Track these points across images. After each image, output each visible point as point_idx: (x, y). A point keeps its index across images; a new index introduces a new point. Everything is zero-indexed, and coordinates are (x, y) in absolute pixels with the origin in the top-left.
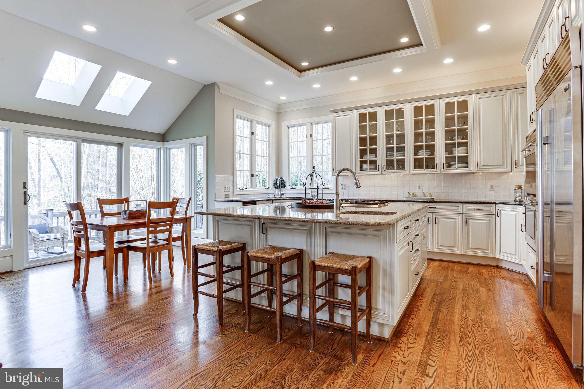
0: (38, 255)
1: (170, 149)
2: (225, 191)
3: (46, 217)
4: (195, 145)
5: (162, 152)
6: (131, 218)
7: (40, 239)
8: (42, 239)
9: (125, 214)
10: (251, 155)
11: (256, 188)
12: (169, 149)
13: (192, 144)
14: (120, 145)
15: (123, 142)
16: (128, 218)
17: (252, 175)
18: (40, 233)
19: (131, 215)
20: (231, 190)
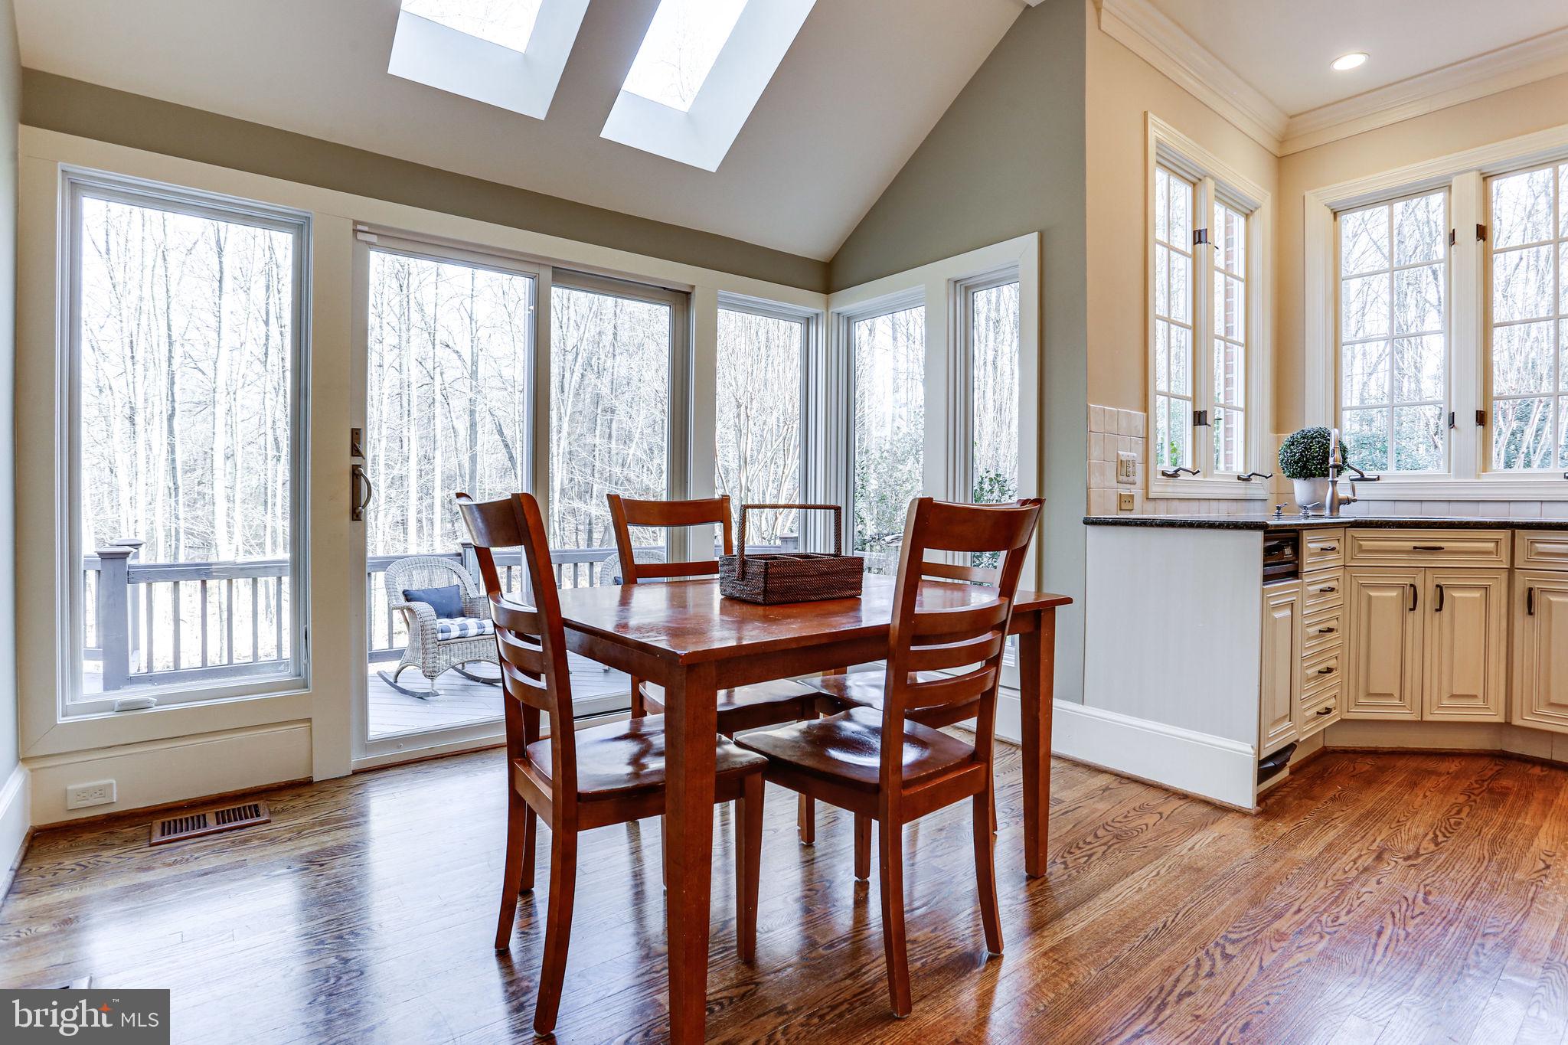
0: (433, 685)
1: (852, 322)
2: (1121, 478)
3: (463, 568)
4: (967, 288)
5: (820, 334)
6: (776, 598)
7: (440, 636)
8: (446, 635)
9: (743, 575)
10: (1195, 328)
11: (1212, 475)
12: (849, 319)
13: (956, 282)
14: (680, 299)
15: (693, 287)
16: (760, 598)
17: (1199, 418)
18: (439, 615)
19: (774, 584)
20: (1139, 478)
